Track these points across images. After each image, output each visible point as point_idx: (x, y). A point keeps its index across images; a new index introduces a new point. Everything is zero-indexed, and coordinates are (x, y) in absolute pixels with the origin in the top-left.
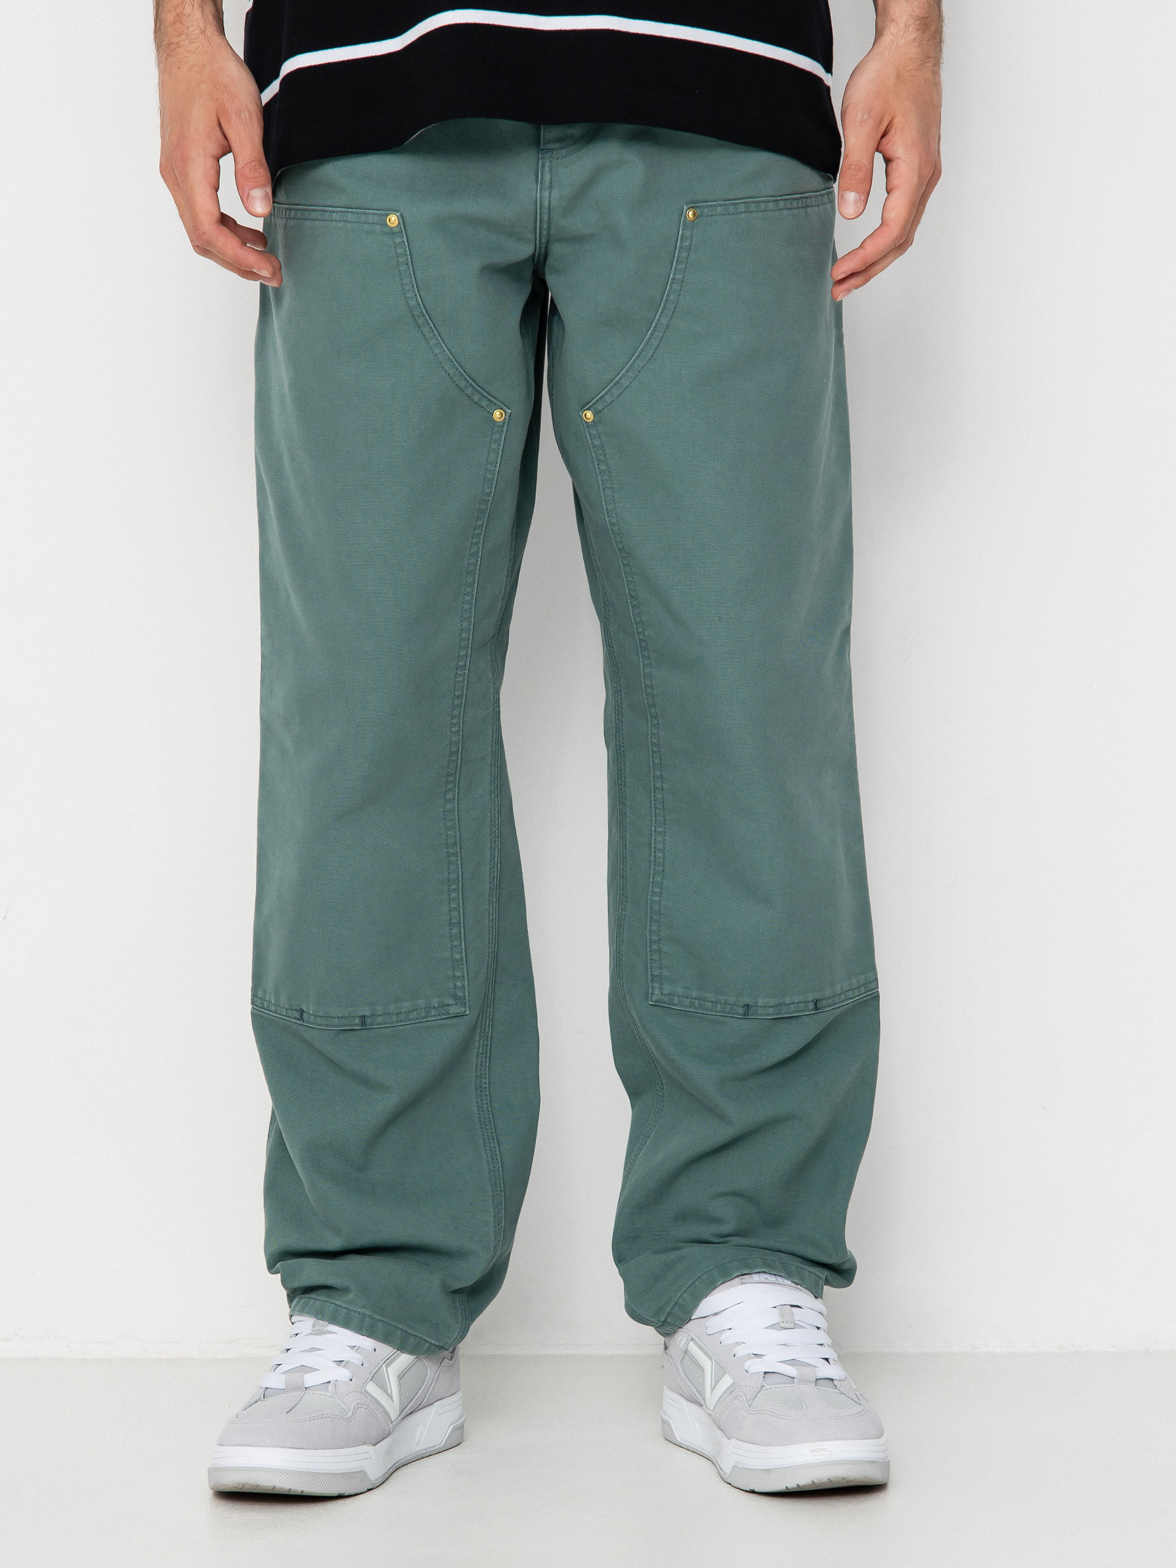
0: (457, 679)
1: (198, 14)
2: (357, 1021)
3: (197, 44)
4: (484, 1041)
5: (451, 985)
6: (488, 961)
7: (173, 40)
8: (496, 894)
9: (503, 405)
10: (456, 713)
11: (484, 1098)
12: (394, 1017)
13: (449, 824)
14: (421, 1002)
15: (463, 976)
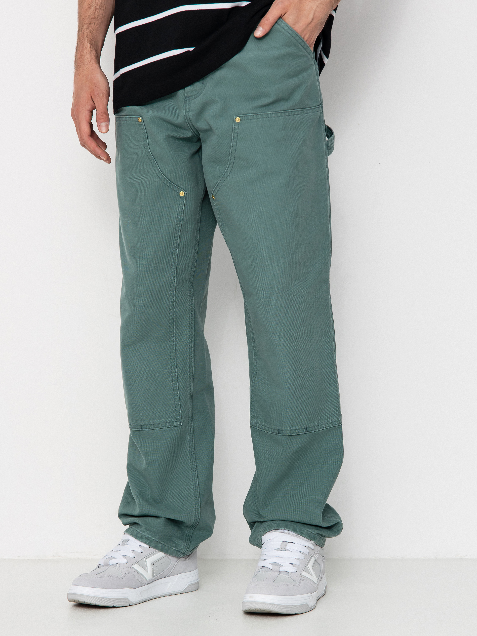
0: (171, 295)
1: (88, 55)
2: (139, 427)
3: (87, 67)
4: (191, 437)
5: (174, 414)
6: (189, 405)
7: (79, 65)
8: (192, 379)
9: (184, 190)
10: (171, 308)
11: (193, 459)
12: (153, 426)
13: (171, 350)
14: (163, 420)
15: (179, 411)
